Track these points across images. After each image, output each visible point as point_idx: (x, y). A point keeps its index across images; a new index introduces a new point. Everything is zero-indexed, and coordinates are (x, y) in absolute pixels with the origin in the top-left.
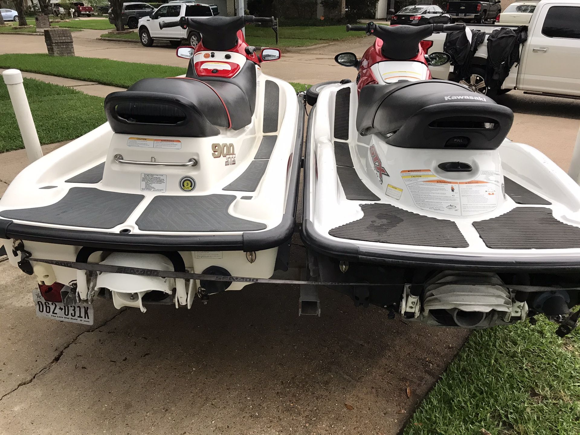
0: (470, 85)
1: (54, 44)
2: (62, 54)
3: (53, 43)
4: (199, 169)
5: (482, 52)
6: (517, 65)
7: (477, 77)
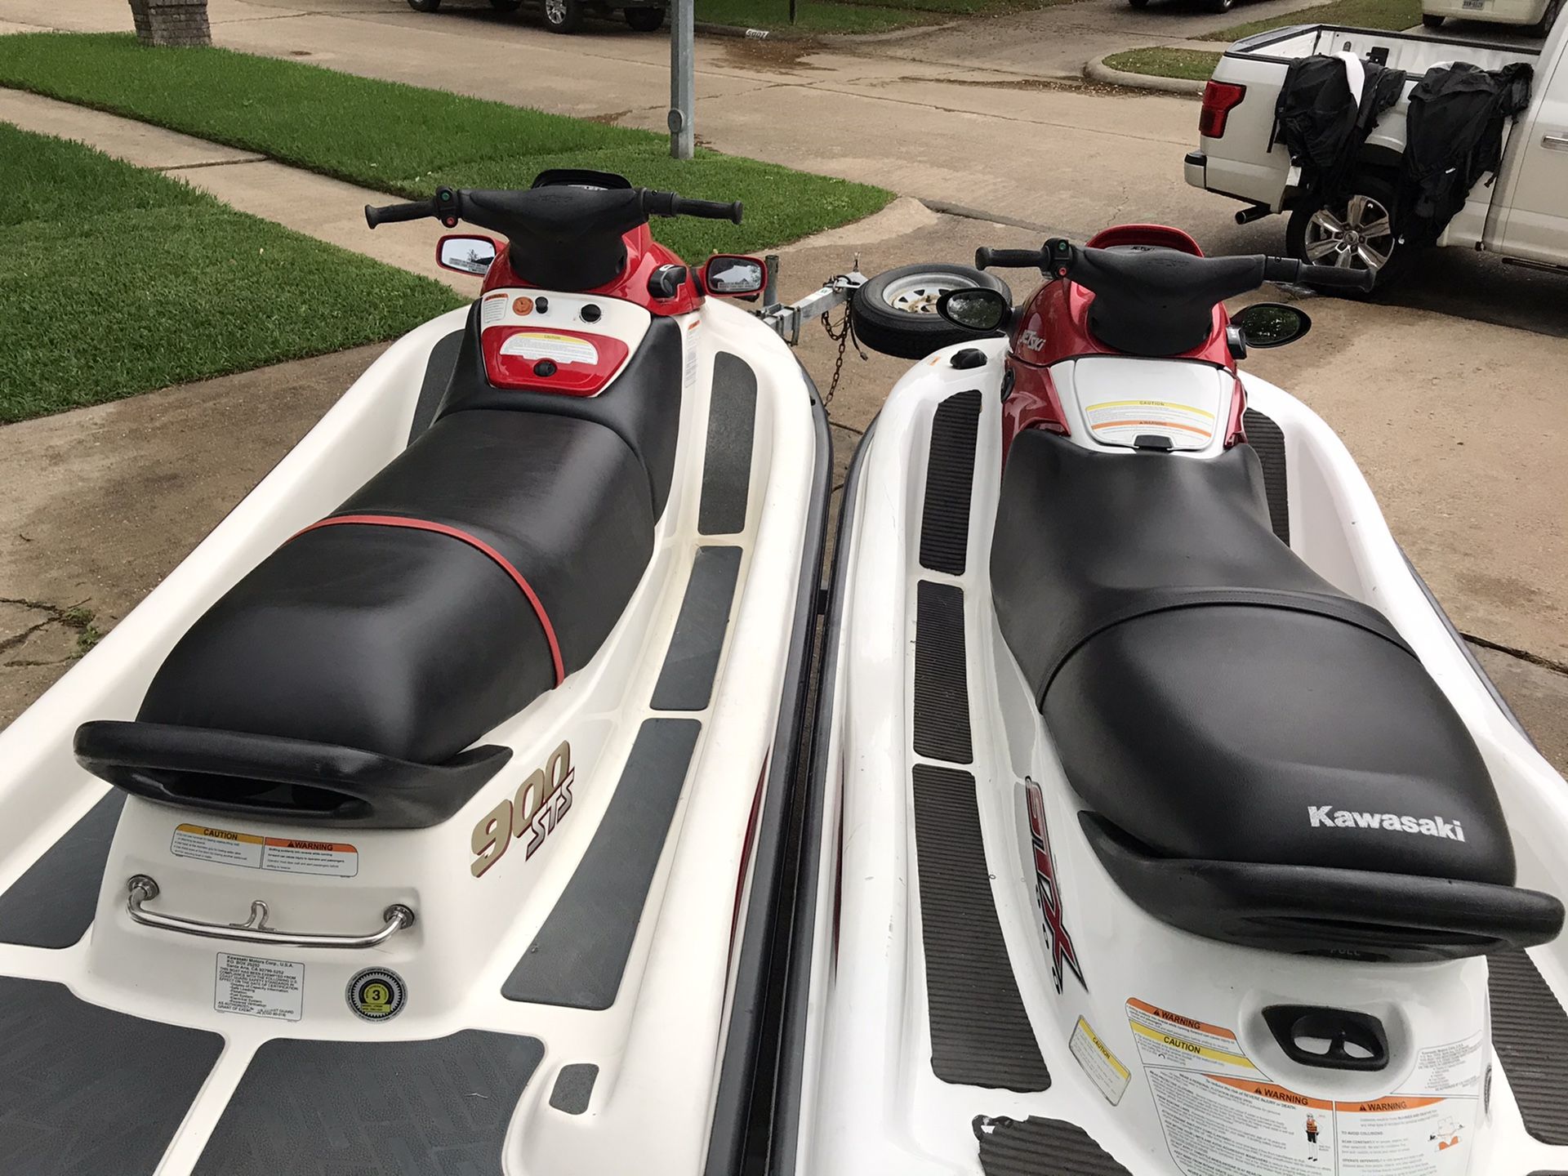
0: (1344, 226)
1: (153, 11)
2: (173, 40)
3: (150, 8)
4: (420, 940)
5: (1391, 134)
6: (1490, 181)
7: (1369, 202)
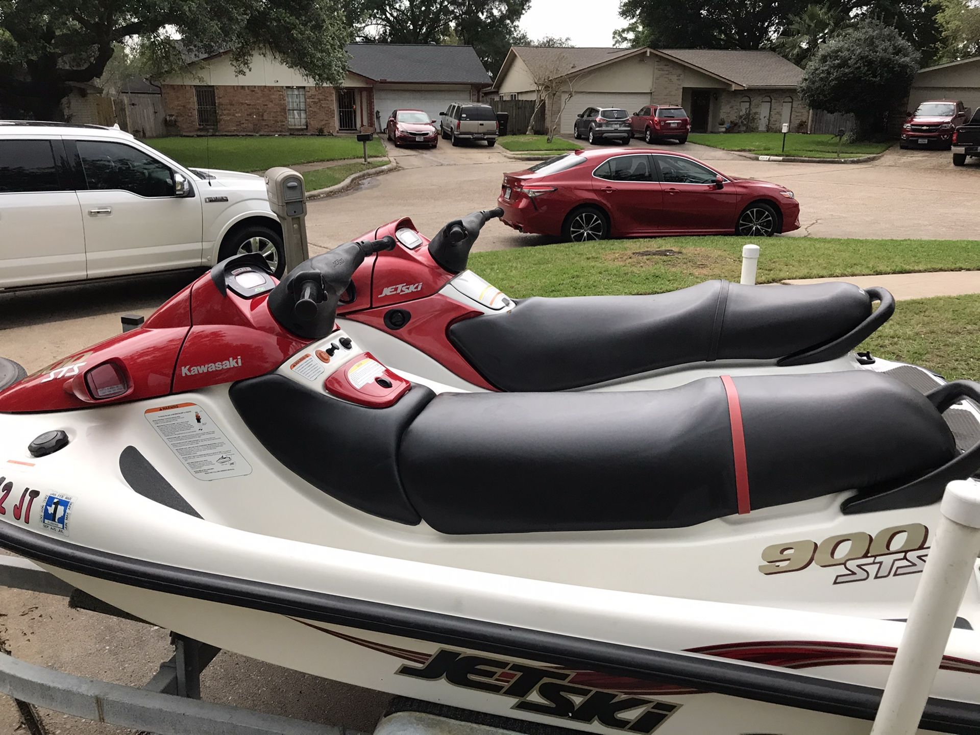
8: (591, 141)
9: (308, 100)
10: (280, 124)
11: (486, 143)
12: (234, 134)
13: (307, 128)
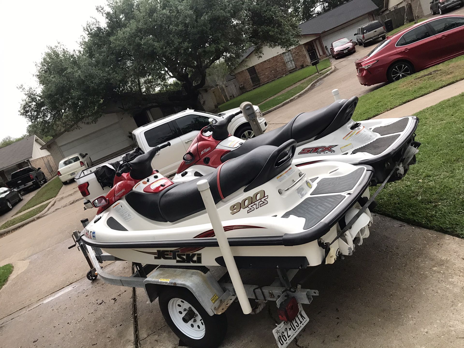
8: (441, 13)
9: (293, 55)
10: (284, 70)
11: (381, 39)
12: (267, 82)
13: (296, 67)
